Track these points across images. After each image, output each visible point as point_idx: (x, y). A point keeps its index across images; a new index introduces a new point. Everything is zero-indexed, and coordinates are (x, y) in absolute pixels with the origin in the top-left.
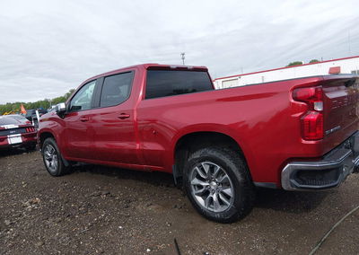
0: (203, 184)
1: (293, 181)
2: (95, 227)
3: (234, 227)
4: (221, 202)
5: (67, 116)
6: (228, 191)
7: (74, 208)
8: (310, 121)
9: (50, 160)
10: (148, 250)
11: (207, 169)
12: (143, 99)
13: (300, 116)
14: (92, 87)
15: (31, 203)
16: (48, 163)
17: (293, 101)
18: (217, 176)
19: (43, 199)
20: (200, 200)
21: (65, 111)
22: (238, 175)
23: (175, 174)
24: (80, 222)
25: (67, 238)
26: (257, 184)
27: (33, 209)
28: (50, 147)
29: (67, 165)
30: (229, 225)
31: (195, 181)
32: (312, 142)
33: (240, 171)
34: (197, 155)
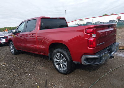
0: (58, 61)
1: (85, 62)
2: (21, 74)
3: (67, 76)
4: (63, 67)
5: (16, 34)
6: (65, 64)
7: (17, 67)
8: (91, 41)
9: (12, 49)
10: (36, 83)
11: (59, 56)
12: (39, 29)
13: (88, 39)
14: (24, 24)
15: (3, 65)
16: (11, 50)
17: (85, 33)
18: (62, 58)
19: (7, 63)
20: (57, 66)
21: (15, 33)
22: (68, 59)
23: (49, 57)
24: (17, 72)
25: (11, 78)
26: (74, 62)
27: (3, 67)
28: (11, 45)
29: (17, 51)
30: (66, 75)
31: (55, 60)
32: (92, 48)
33: (69, 57)
34: (55, 51)
